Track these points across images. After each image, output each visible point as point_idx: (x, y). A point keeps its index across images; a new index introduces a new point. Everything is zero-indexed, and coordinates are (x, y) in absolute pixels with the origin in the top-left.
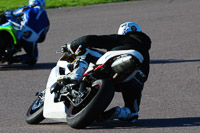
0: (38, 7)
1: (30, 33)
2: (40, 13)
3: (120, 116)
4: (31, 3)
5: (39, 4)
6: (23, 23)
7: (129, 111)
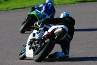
0: (50, 3)
1: (45, 16)
2: (51, 6)
3: (59, 56)
4: (47, 2)
5: (50, 2)
6: (42, 11)
7: (64, 54)
